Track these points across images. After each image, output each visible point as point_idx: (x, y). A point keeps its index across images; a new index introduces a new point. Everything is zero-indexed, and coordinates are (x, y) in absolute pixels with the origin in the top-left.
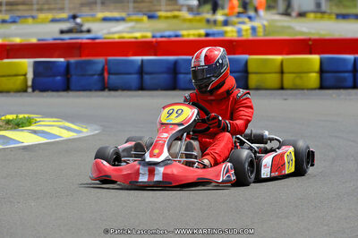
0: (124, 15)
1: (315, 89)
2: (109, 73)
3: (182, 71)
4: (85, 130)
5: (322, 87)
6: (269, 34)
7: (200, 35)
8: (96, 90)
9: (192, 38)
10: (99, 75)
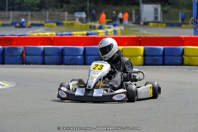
0: (43, 22)
1: (141, 65)
2: (26, 55)
3: (66, 54)
4: (6, 85)
5: (144, 64)
6: (124, 35)
7: (83, 35)
8: (18, 64)
9: (78, 36)
10: (20, 56)
